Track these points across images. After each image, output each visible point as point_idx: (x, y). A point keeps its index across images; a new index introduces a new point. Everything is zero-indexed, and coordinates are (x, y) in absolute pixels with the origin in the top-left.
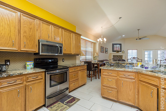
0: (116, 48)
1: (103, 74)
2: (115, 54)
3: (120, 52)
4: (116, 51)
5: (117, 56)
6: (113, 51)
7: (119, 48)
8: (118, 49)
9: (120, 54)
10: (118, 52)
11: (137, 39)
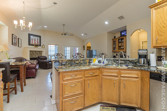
0: (34, 41)
1: (65, 79)
2: (33, 48)
3: (39, 47)
4: (33, 45)
5: (36, 51)
6: (29, 45)
7: (38, 41)
8: (36, 42)
9: (39, 49)
10: (37, 46)
11: (62, 35)
